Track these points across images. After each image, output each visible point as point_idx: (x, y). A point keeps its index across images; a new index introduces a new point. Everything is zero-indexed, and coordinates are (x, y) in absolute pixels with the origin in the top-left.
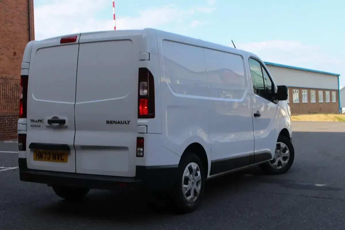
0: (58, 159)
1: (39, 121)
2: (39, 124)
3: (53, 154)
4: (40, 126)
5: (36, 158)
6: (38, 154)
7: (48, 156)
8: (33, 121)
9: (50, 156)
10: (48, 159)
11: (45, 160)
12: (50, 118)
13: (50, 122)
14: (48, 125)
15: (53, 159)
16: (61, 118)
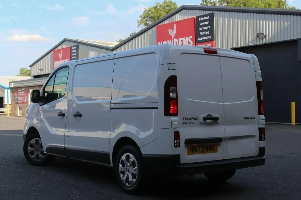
0: (210, 151)
1: (193, 118)
2: (193, 121)
3: (206, 146)
4: (193, 123)
5: (190, 152)
6: (191, 149)
7: (201, 149)
8: (187, 119)
9: (203, 149)
10: (201, 151)
11: (199, 153)
12: (205, 115)
13: (205, 119)
14: (203, 121)
15: (206, 151)
16: (214, 115)
